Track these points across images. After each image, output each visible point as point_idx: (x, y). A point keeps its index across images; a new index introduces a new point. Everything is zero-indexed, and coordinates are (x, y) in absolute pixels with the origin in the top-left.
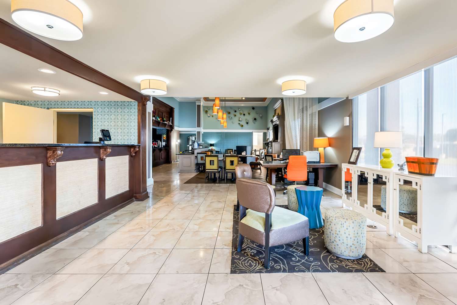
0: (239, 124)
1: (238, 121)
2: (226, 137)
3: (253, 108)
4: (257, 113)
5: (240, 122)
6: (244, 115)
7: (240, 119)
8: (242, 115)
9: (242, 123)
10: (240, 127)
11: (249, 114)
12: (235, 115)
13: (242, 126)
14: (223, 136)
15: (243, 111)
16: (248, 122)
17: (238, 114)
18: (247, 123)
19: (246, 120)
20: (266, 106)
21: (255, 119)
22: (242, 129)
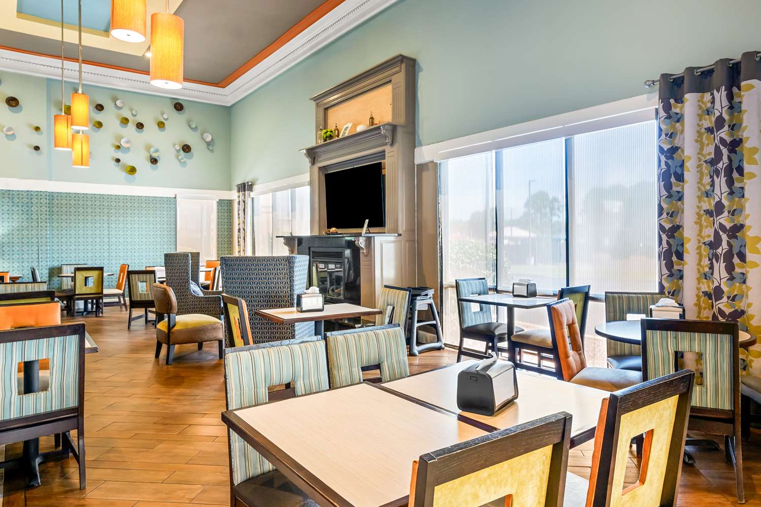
0: (118, 160)
1: (113, 149)
2: (51, 213)
3: (179, 107)
4: (193, 126)
5: (119, 155)
6: (140, 126)
7: (123, 143)
8: (131, 127)
9: (128, 159)
10: (123, 175)
11: (161, 125)
12: (99, 125)
13: (133, 170)
14: (34, 209)
15: (131, 110)
16: (155, 155)
17: (109, 117)
18: (154, 161)
19: (148, 148)
20: (229, 105)
21: (186, 148)
22: (129, 183)
